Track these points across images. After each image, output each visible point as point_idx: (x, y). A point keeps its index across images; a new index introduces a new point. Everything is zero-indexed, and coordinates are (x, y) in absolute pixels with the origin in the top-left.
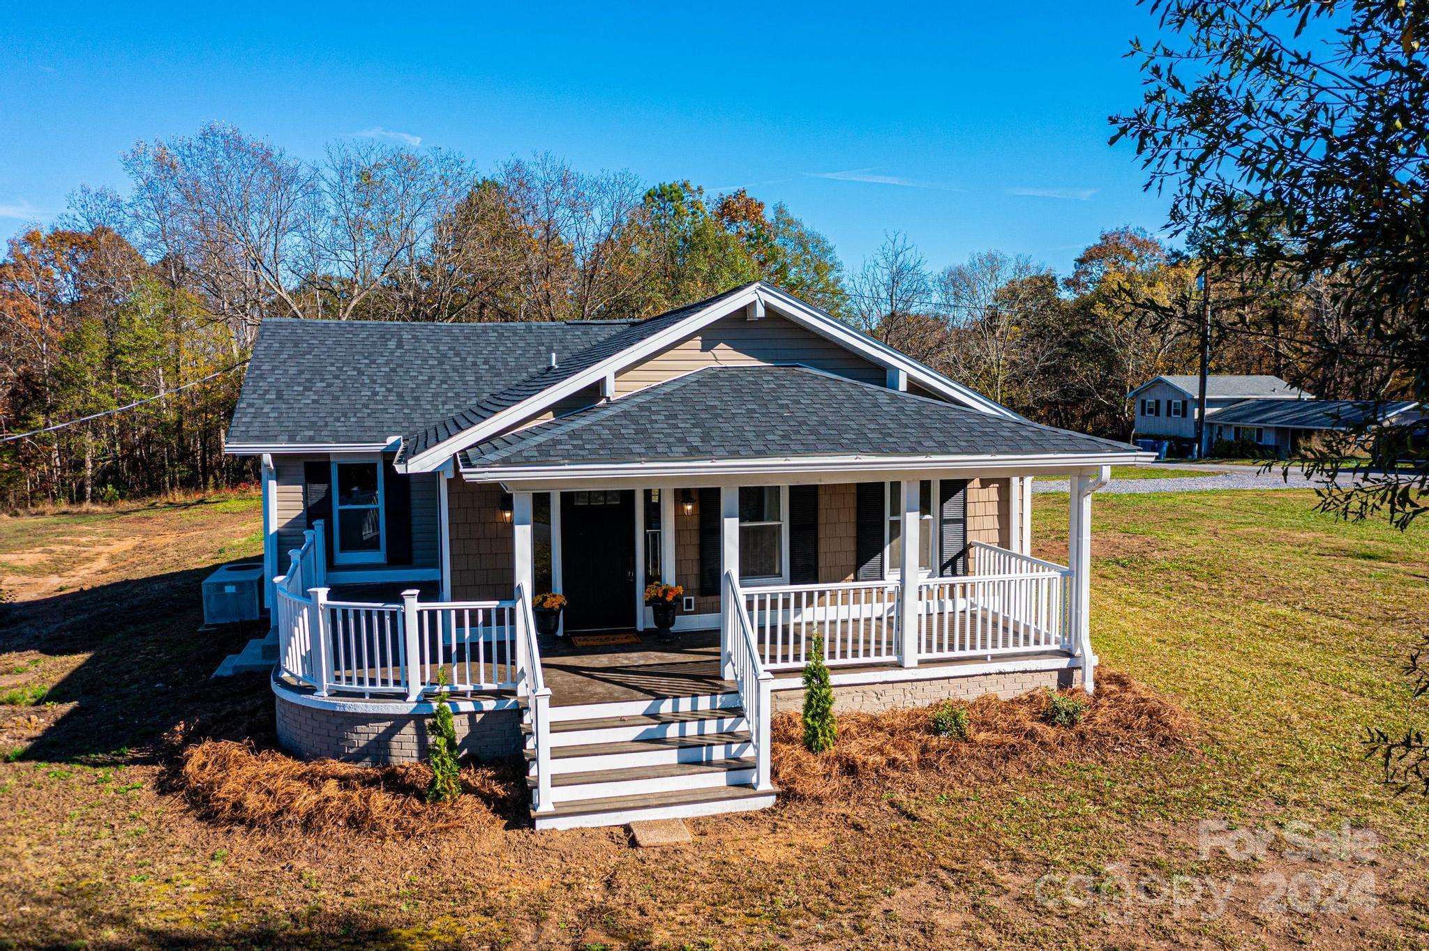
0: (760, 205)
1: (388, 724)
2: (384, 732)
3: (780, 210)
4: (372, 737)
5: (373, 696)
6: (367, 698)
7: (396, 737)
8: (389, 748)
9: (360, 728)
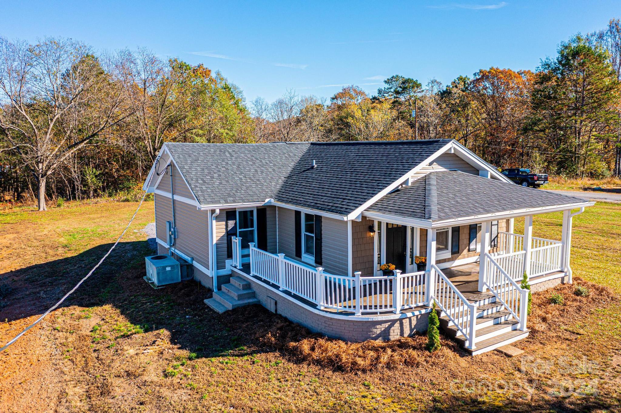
0: (210, 71)
1: (389, 323)
2: (388, 327)
3: (218, 74)
4: (383, 329)
5: (381, 313)
6: (379, 314)
7: (392, 328)
8: (389, 333)
9: (378, 326)
